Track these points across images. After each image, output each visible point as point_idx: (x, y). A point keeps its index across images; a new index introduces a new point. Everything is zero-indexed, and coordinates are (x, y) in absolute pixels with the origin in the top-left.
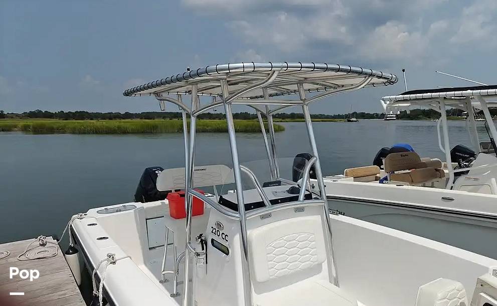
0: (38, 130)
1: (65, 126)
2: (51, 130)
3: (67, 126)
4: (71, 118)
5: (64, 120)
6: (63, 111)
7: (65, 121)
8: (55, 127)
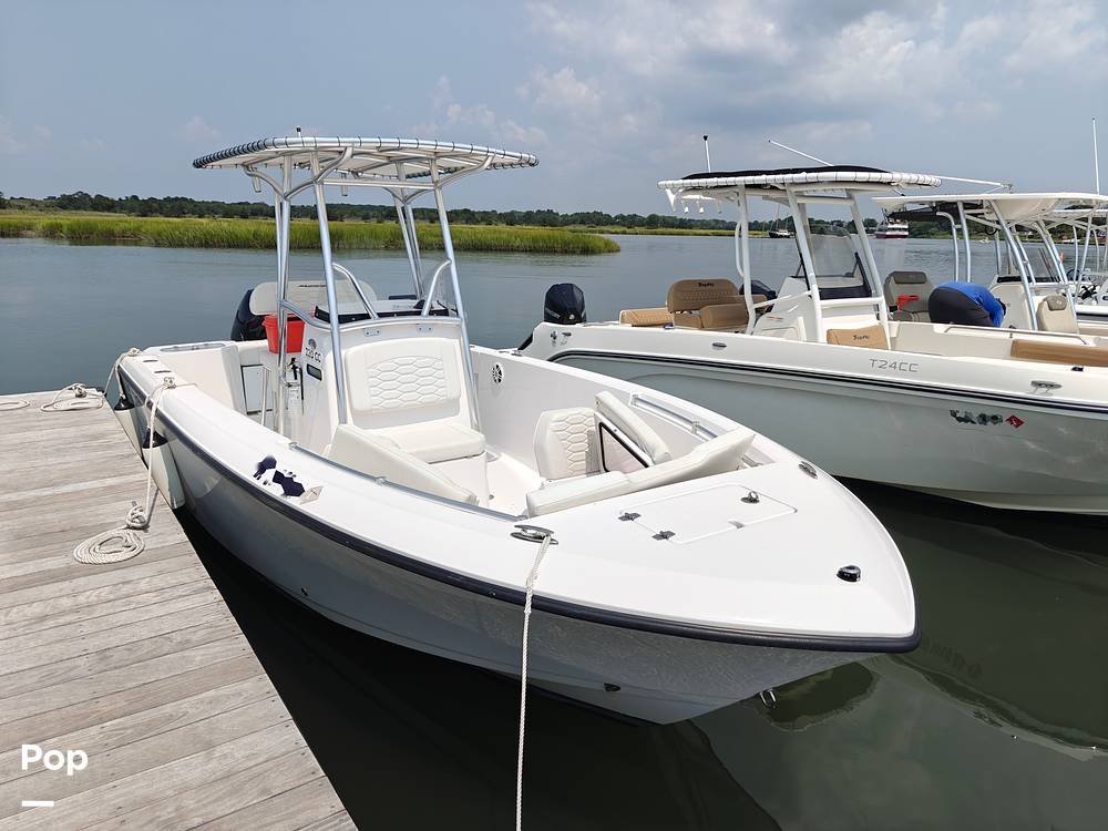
0: (81, 236)
1: (138, 229)
2: (109, 238)
3: (143, 230)
4: (156, 211)
5: (138, 216)
6: (135, 197)
7: (140, 218)
8: (117, 229)
